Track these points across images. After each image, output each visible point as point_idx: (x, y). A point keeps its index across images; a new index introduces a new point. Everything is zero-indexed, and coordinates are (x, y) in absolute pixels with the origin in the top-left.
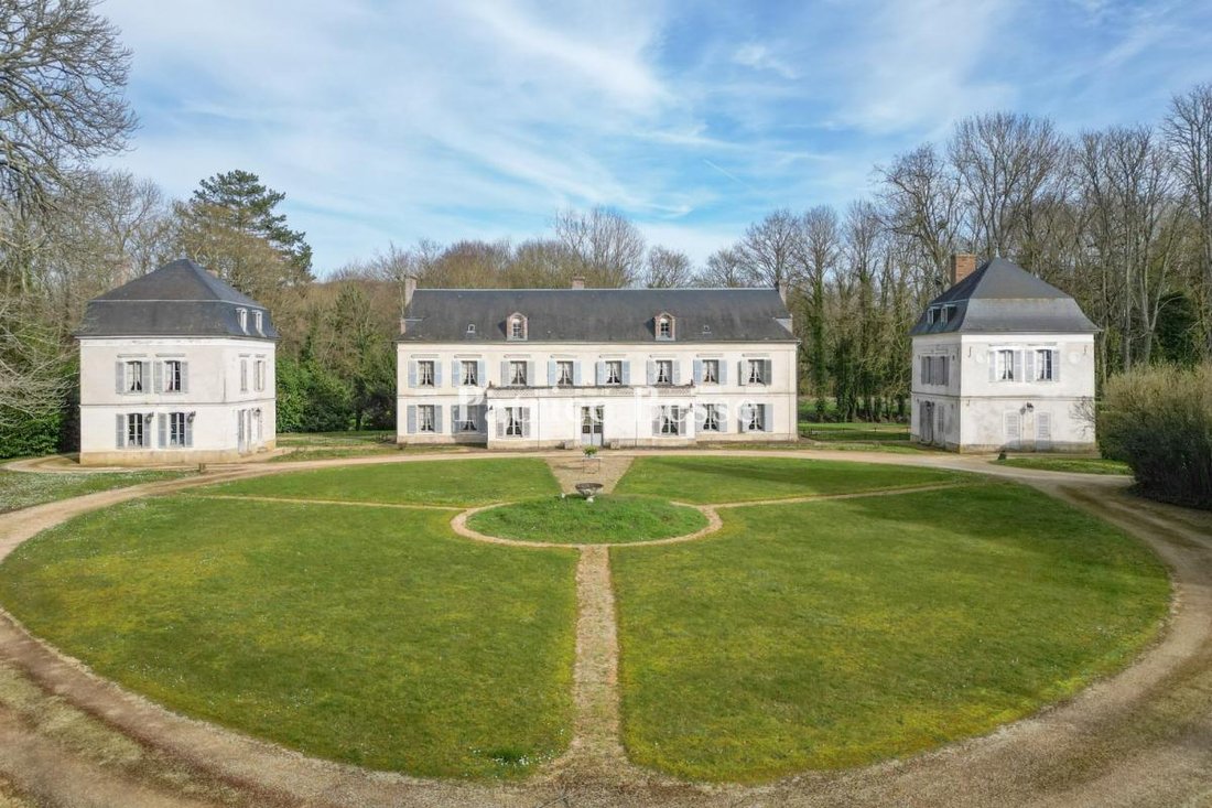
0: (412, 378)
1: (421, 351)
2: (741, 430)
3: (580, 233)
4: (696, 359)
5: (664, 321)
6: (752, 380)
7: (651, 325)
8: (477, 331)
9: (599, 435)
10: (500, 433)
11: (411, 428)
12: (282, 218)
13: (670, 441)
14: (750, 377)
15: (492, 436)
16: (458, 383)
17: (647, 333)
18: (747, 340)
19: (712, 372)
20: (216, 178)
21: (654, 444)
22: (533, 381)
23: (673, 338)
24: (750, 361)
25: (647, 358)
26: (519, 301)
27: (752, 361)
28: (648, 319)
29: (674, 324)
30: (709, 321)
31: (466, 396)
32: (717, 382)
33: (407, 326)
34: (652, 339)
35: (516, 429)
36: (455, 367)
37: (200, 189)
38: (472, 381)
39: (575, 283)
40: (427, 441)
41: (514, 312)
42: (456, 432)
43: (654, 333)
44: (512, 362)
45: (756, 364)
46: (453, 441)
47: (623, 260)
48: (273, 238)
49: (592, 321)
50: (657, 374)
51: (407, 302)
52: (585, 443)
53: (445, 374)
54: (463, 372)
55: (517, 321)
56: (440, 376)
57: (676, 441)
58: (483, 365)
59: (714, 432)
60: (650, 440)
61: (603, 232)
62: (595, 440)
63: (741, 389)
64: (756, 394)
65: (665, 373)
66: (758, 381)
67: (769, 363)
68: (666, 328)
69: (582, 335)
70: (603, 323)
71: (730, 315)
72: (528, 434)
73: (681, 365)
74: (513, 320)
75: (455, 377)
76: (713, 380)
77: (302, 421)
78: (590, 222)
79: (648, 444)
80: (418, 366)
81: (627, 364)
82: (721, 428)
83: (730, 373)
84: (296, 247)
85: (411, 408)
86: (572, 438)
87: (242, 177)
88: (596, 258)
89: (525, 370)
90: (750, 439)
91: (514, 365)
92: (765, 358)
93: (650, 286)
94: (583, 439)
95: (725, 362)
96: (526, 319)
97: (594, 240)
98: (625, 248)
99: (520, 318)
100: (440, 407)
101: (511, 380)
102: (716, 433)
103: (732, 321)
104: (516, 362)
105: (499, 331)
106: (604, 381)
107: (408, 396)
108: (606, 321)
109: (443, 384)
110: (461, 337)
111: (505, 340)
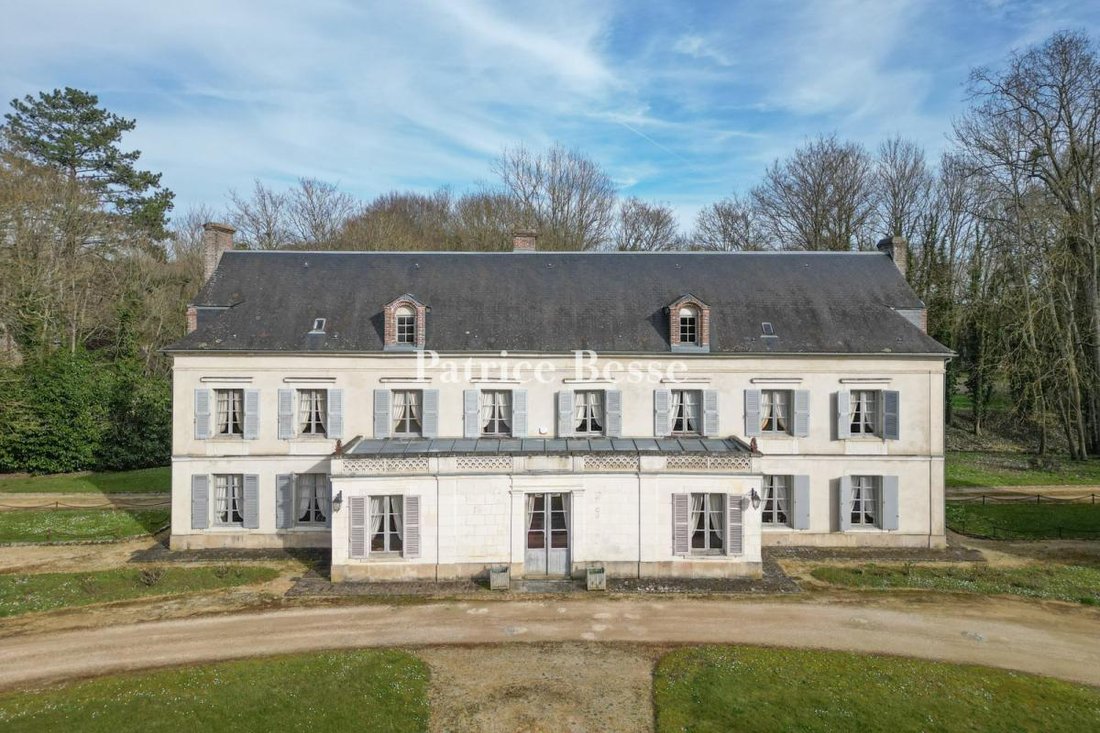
0: (201, 422)
1: (221, 369)
2: (836, 526)
3: (534, 182)
4: (750, 387)
5: (686, 313)
6: (855, 429)
7: (663, 320)
8: (329, 331)
9: (562, 552)
10: (357, 550)
11: (198, 518)
12: (135, 155)
13: (708, 566)
14: (851, 421)
15: (340, 556)
16: (291, 431)
17: (655, 336)
18: (849, 351)
19: (779, 413)
20: (38, 99)
21: (675, 573)
22: (434, 428)
23: (706, 348)
24: (852, 392)
25: (654, 384)
26: (412, 275)
27: (857, 393)
28: (655, 309)
29: (706, 320)
30: (772, 313)
31: (307, 454)
32: (791, 433)
33: (200, 320)
34: (665, 350)
35: (391, 535)
36: (284, 400)
37: (13, 112)
38: (317, 426)
39: (518, 241)
40: (229, 543)
41: (401, 294)
42: (285, 526)
43: (667, 336)
44: (395, 391)
45: (864, 397)
46: (279, 544)
47: (588, 216)
48: (116, 181)
49: (549, 311)
50: (673, 415)
51: (208, 275)
52: (533, 568)
53: (265, 415)
54: (300, 412)
55: (405, 312)
56: (255, 419)
57: (722, 566)
58: (339, 394)
59: (785, 530)
60: (667, 564)
61: (564, 180)
62: (553, 561)
63: (835, 447)
64: (865, 455)
65: (688, 413)
66: (868, 430)
67: (893, 397)
68: (690, 330)
69: (529, 341)
70: (568, 314)
71: (808, 302)
72: (415, 551)
73: (721, 397)
74: (398, 311)
75: (284, 420)
76: (780, 428)
77: (97, 454)
78: (546, 167)
79: (663, 573)
80: (213, 397)
81: (617, 396)
82: (797, 520)
83: (817, 416)
84: (150, 193)
85: (199, 479)
86: (505, 559)
87: (77, 99)
88: (554, 213)
89: (420, 405)
90: (852, 543)
91: (400, 398)
92: (884, 387)
93: (622, 248)
94: (529, 560)
95: (806, 395)
96: (421, 309)
97: (552, 190)
98: (591, 200)
99: (409, 306)
100: (254, 478)
101: (392, 426)
102: (788, 530)
103: (814, 314)
104: (404, 392)
105: (372, 331)
106: (569, 429)
107: (190, 456)
108: (574, 313)
109: (262, 432)
110: (296, 344)
111: (381, 349)
